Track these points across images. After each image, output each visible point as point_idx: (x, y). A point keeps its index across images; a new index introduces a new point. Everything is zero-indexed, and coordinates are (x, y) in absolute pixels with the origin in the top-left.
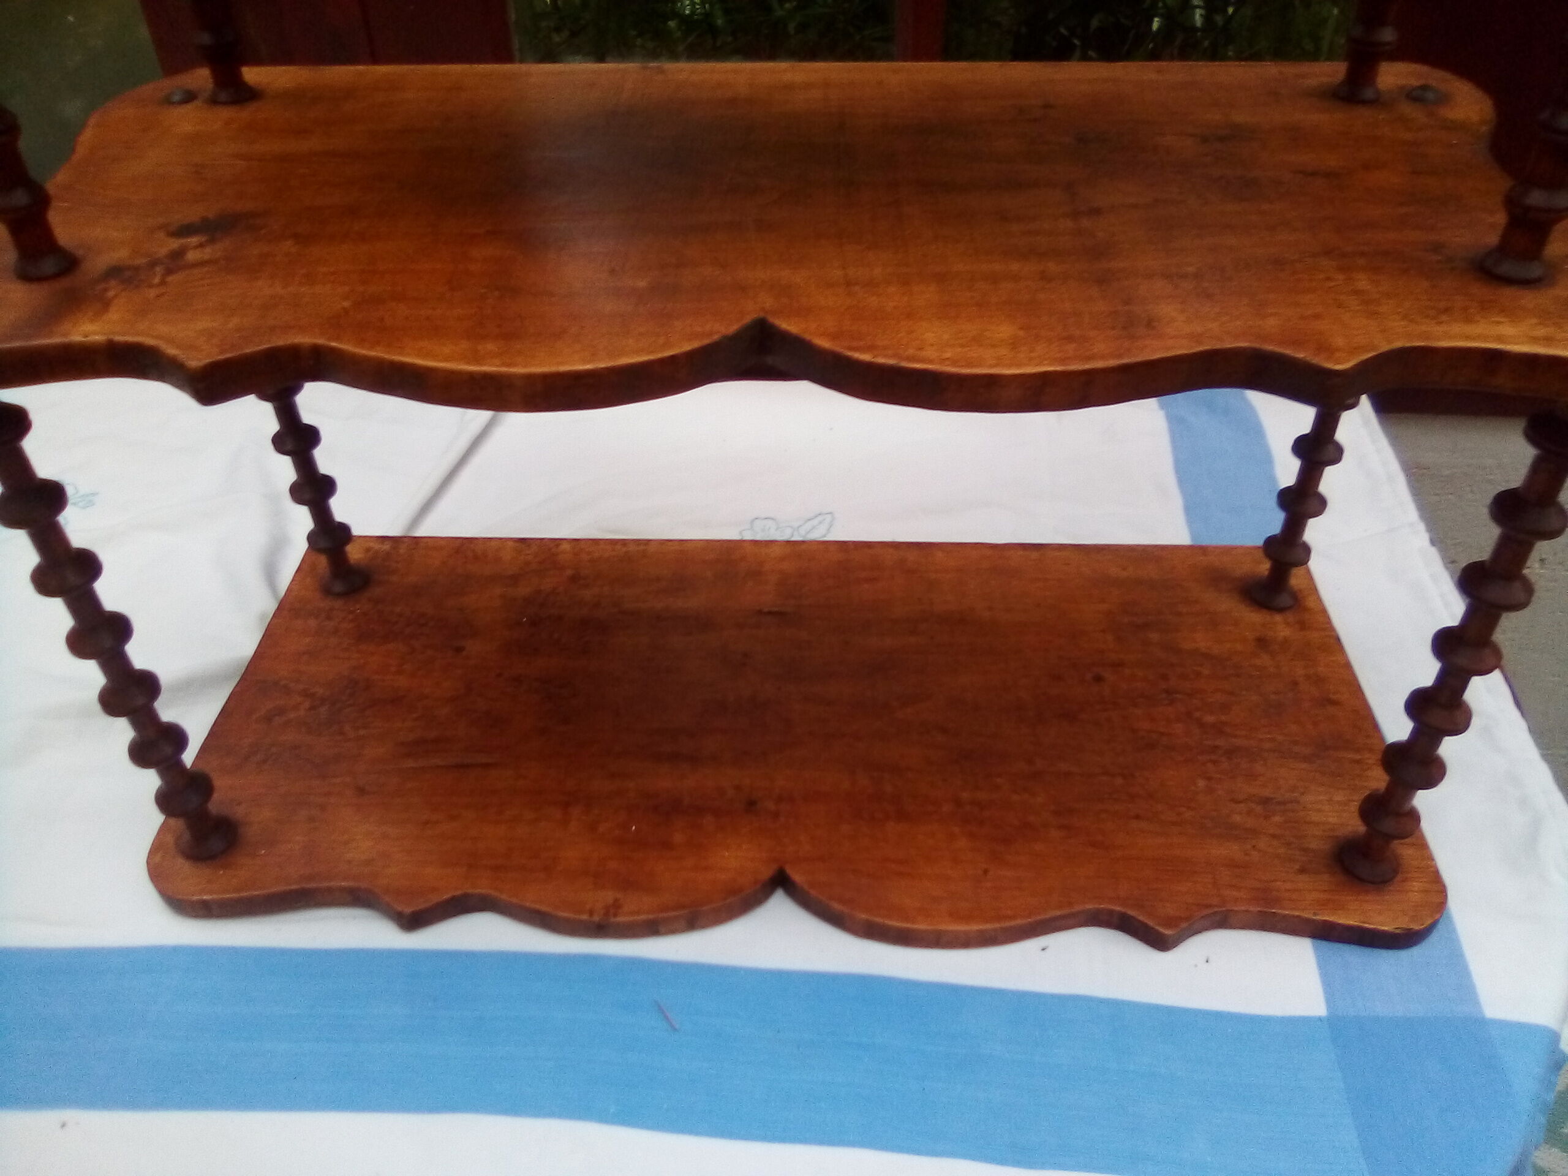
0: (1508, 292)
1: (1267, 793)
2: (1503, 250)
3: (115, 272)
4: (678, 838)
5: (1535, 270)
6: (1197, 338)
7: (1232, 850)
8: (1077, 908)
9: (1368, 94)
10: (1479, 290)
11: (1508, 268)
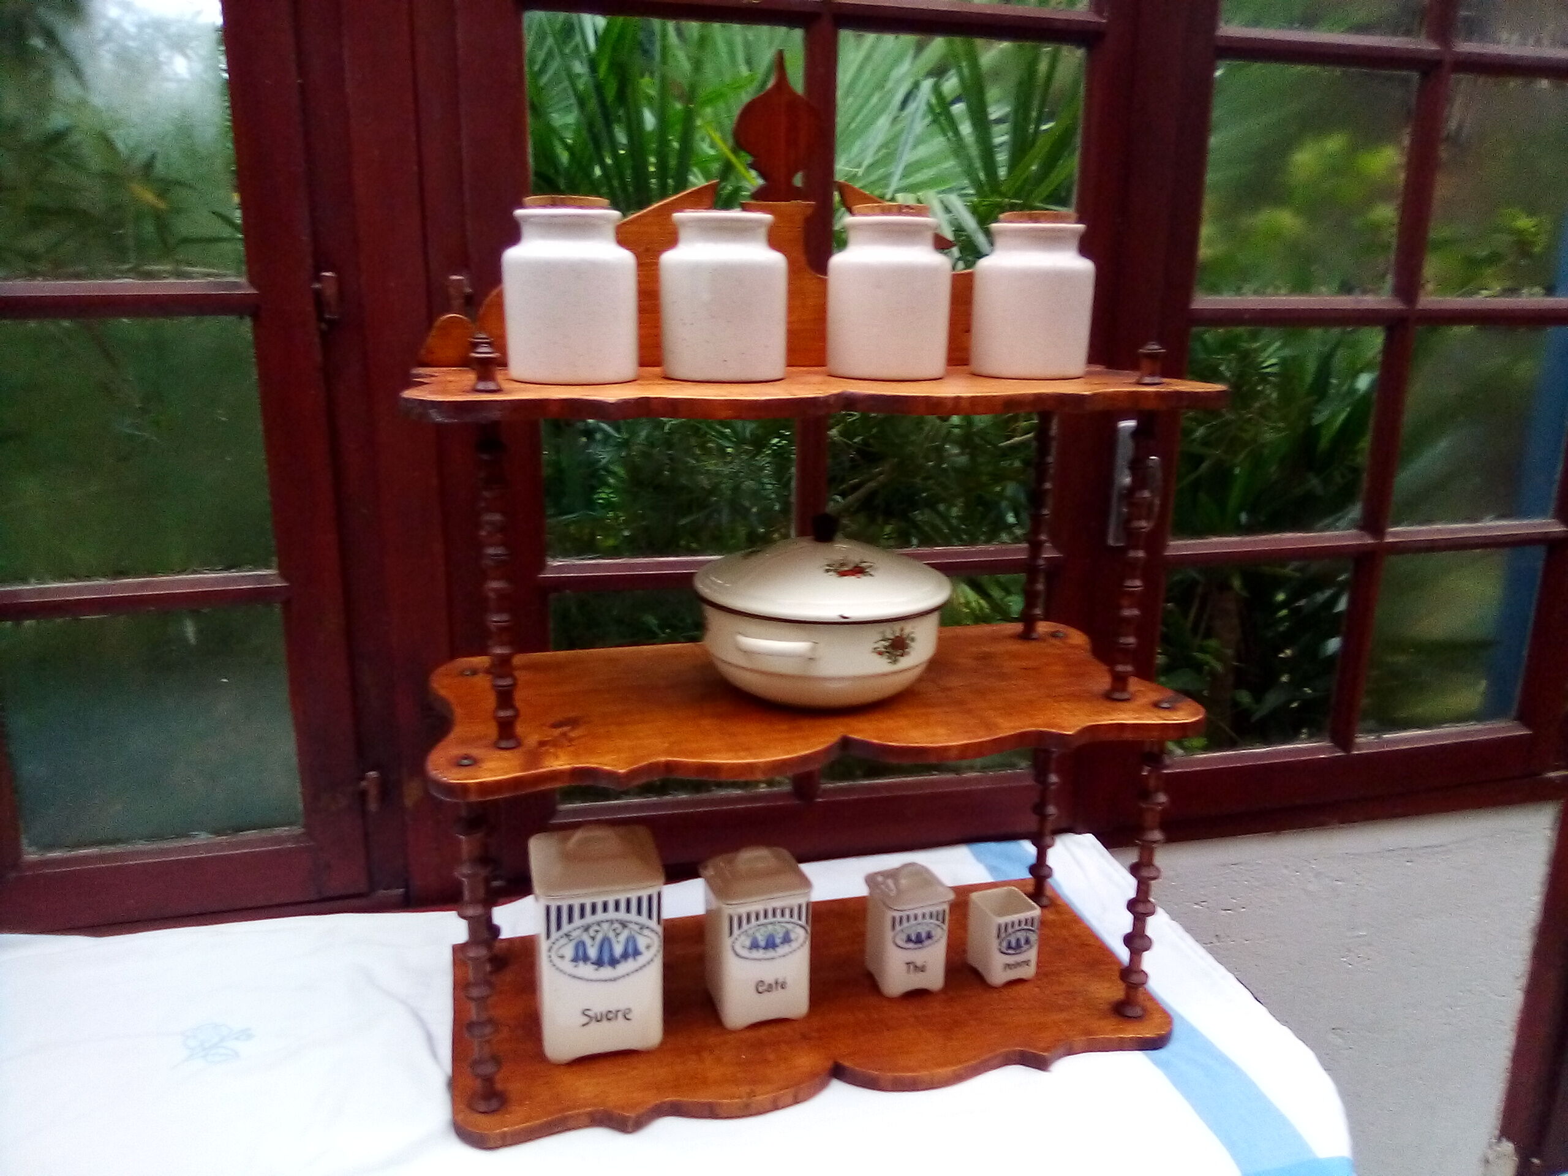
0: (1120, 704)
1: (1071, 989)
2: (1114, 689)
3: (542, 744)
4: (771, 1057)
5: (1125, 696)
6: (1013, 728)
7: (1064, 1016)
8: (998, 1052)
9: (1035, 635)
10: (1109, 704)
11: (1117, 695)
